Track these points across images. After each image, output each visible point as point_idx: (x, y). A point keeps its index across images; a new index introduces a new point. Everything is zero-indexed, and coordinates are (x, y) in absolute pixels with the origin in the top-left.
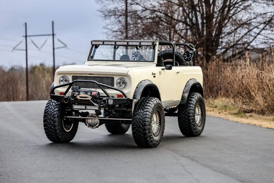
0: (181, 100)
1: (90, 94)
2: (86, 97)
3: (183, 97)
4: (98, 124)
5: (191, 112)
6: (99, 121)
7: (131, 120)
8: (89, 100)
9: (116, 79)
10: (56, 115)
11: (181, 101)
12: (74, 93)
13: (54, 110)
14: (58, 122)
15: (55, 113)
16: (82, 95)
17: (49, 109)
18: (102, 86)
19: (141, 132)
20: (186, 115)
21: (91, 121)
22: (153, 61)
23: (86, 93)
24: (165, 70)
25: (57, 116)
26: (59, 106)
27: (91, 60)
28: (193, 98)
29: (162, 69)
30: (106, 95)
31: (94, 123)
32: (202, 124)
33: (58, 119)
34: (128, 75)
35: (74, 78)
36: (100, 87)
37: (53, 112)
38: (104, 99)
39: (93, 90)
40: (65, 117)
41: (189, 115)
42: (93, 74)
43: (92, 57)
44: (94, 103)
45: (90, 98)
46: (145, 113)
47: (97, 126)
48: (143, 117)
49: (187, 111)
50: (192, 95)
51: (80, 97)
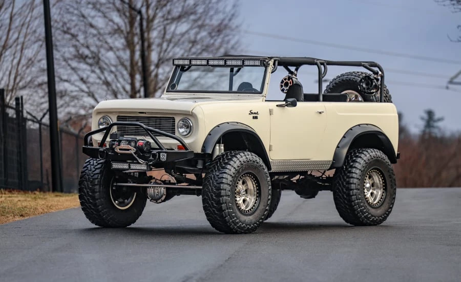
0: (334, 160)
1: (134, 144)
2: (128, 150)
3: (336, 156)
4: (164, 197)
6: (165, 190)
8: (131, 154)
9: (177, 119)
10: (97, 181)
11: (333, 163)
12: (113, 143)
16: (124, 145)
18: (151, 131)
19: (214, 207)
21: (153, 192)
22: (261, 93)
23: (129, 142)
24: (285, 107)
27: (172, 90)
28: (360, 157)
29: (277, 106)
30: (157, 147)
31: (157, 195)
34: (194, 113)
36: (148, 132)
37: (92, 175)
38: (154, 152)
39: (138, 138)
40: (115, 184)
41: (348, 187)
42: (145, 113)
44: (138, 159)
45: (133, 151)
47: (163, 199)
48: (217, 182)
49: (345, 180)
51: (120, 149)
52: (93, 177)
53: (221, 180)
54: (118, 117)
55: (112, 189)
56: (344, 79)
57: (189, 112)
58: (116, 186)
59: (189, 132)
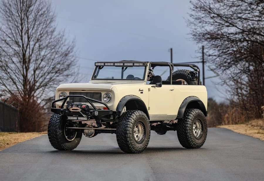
0: (178, 114)
1: (80, 107)
2: (77, 110)
3: (179, 112)
4: (93, 134)
6: (94, 131)
7: (116, 129)
8: (79, 112)
9: (103, 94)
10: (58, 126)
11: (177, 116)
12: (68, 106)
15: (57, 124)
16: (74, 108)
17: (52, 121)
18: (90, 100)
19: (123, 139)
20: (183, 128)
21: (87, 132)
22: (143, 80)
23: (77, 106)
24: (156, 87)
26: (60, 118)
27: (95, 79)
28: (191, 113)
30: (93, 108)
31: (90, 133)
34: (112, 90)
36: (87, 101)
37: (55, 123)
38: (91, 111)
39: (82, 103)
40: (67, 128)
41: (185, 129)
42: (85, 90)
43: (95, 77)
44: (83, 115)
45: (80, 110)
46: (126, 123)
47: (93, 135)
48: (125, 126)
49: (184, 125)
50: (190, 111)
51: (73, 109)
52: (56, 124)
53: (127, 125)
54: (70, 92)
55: (65, 131)
56: (178, 73)
57: (110, 90)
58: (67, 129)
59: (110, 100)
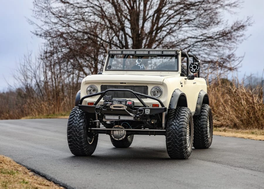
0: (196, 111)
1: (124, 104)
2: (120, 107)
3: (197, 108)
5: (204, 124)
6: (125, 132)
7: (165, 130)
8: (124, 110)
9: (150, 88)
11: (195, 113)
12: (107, 103)
13: (80, 122)
14: (84, 134)
15: (81, 124)
16: (116, 104)
17: (74, 121)
21: (117, 133)
22: (177, 71)
23: (120, 102)
24: (187, 80)
25: (84, 127)
26: (84, 117)
29: (185, 79)
30: (142, 105)
31: (121, 135)
32: (211, 136)
33: (84, 131)
34: (164, 83)
35: (103, 87)
36: (136, 96)
37: (79, 123)
38: (140, 108)
39: (127, 99)
40: (90, 129)
42: (125, 83)
43: (110, 67)
44: (130, 113)
45: (125, 108)
46: (181, 123)
47: (124, 137)
48: (179, 127)
49: (200, 123)
51: (114, 107)
53: (182, 125)
54: (101, 86)
57: (161, 82)
